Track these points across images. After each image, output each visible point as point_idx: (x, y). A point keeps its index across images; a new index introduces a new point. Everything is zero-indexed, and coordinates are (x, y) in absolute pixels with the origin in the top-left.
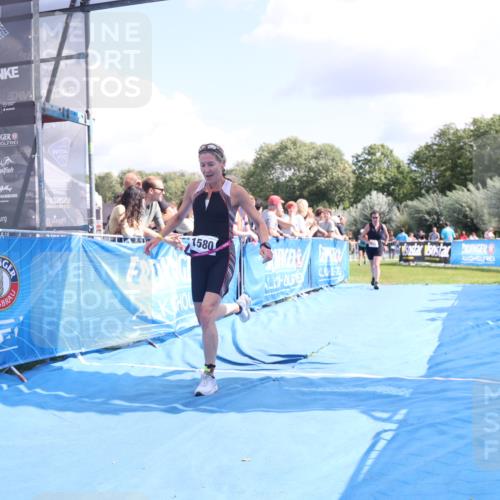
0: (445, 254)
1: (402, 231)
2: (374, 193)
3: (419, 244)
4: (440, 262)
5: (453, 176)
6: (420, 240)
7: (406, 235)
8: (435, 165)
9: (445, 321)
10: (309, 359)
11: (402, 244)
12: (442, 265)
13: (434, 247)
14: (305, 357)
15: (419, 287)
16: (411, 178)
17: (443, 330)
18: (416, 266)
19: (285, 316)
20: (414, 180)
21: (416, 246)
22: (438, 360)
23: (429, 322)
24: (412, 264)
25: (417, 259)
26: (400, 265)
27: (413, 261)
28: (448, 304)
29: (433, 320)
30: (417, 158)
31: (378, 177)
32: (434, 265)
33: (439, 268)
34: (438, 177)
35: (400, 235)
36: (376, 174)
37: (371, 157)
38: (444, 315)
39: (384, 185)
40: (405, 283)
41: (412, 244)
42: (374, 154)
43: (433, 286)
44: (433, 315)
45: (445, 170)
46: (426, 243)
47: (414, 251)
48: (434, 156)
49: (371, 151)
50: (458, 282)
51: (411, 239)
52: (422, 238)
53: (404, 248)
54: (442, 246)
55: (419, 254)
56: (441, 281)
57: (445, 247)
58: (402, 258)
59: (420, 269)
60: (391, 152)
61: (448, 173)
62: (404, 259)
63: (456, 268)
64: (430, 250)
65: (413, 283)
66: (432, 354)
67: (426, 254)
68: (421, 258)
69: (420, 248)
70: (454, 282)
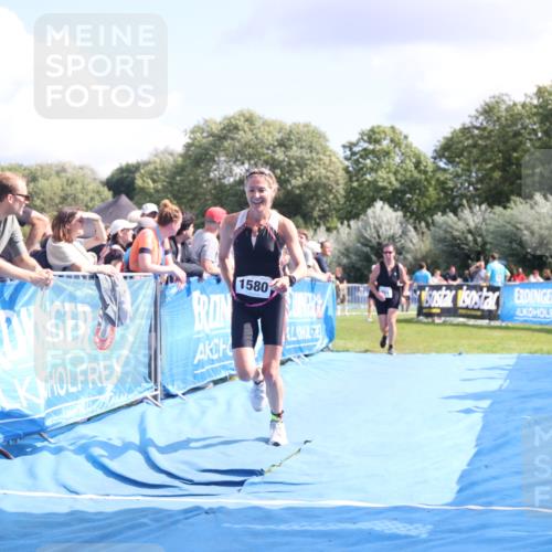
0: (490, 305)
1: (421, 267)
2: (379, 204)
3: (449, 287)
4: (482, 317)
5: (504, 179)
6: (451, 282)
7: (429, 274)
8: (476, 162)
9: (487, 413)
10: (267, 477)
11: (421, 288)
12: (485, 322)
13: (474, 292)
14: (260, 473)
15: (448, 357)
16: (438, 180)
17: (484, 428)
18: (444, 323)
19: (229, 404)
20: (442, 185)
21: (443, 291)
22: (473, 478)
23: (463, 415)
24: (437, 320)
25: (445, 312)
26: (418, 322)
27: (439, 315)
28: (494, 385)
29: (468, 411)
30: (449, 150)
31: (385, 178)
32: (472, 322)
33: (481, 327)
34: (480, 180)
35: (418, 274)
36: (382, 173)
37: (372, 147)
38: (485, 404)
39: (395, 191)
40: (427, 351)
41: (438, 288)
42: (377, 142)
43: (469, 356)
44: (469, 404)
45: (492, 169)
46: (459, 287)
47: (442, 300)
48: (475, 145)
49: (372, 136)
50: (509, 350)
51: (436, 280)
52: (454, 279)
53: (425, 294)
54: (485, 293)
55: (448, 303)
56: (481, 349)
57: (490, 294)
58: (420, 311)
59: (449, 329)
60: (406, 137)
61: (497, 175)
62: (425, 312)
63: (507, 328)
64: (467, 298)
65: (438, 352)
66: (465, 467)
67: (460, 304)
68: (453, 311)
69: (450, 295)
70: (504, 350)
